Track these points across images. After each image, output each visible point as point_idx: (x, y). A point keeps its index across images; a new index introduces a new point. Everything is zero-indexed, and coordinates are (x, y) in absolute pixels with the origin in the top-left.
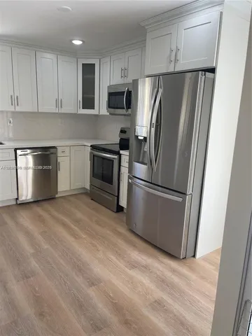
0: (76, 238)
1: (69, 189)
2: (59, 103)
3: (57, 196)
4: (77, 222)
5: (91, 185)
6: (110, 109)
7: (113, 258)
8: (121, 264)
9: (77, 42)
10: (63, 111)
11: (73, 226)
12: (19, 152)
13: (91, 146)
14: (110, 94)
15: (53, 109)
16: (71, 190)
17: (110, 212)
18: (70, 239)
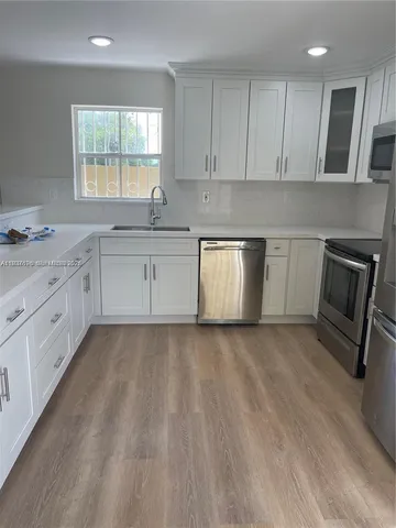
0: (253, 409)
1: (281, 313)
2: (281, 165)
3: (260, 322)
4: (271, 377)
5: (320, 312)
6: (373, 172)
7: (303, 475)
8: (312, 498)
9: (317, 52)
10: (287, 178)
11: (260, 384)
12: (204, 244)
13: (327, 241)
14: (377, 142)
15: (270, 174)
16: (285, 316)
17: (342, 371)
18: (244, 408)
